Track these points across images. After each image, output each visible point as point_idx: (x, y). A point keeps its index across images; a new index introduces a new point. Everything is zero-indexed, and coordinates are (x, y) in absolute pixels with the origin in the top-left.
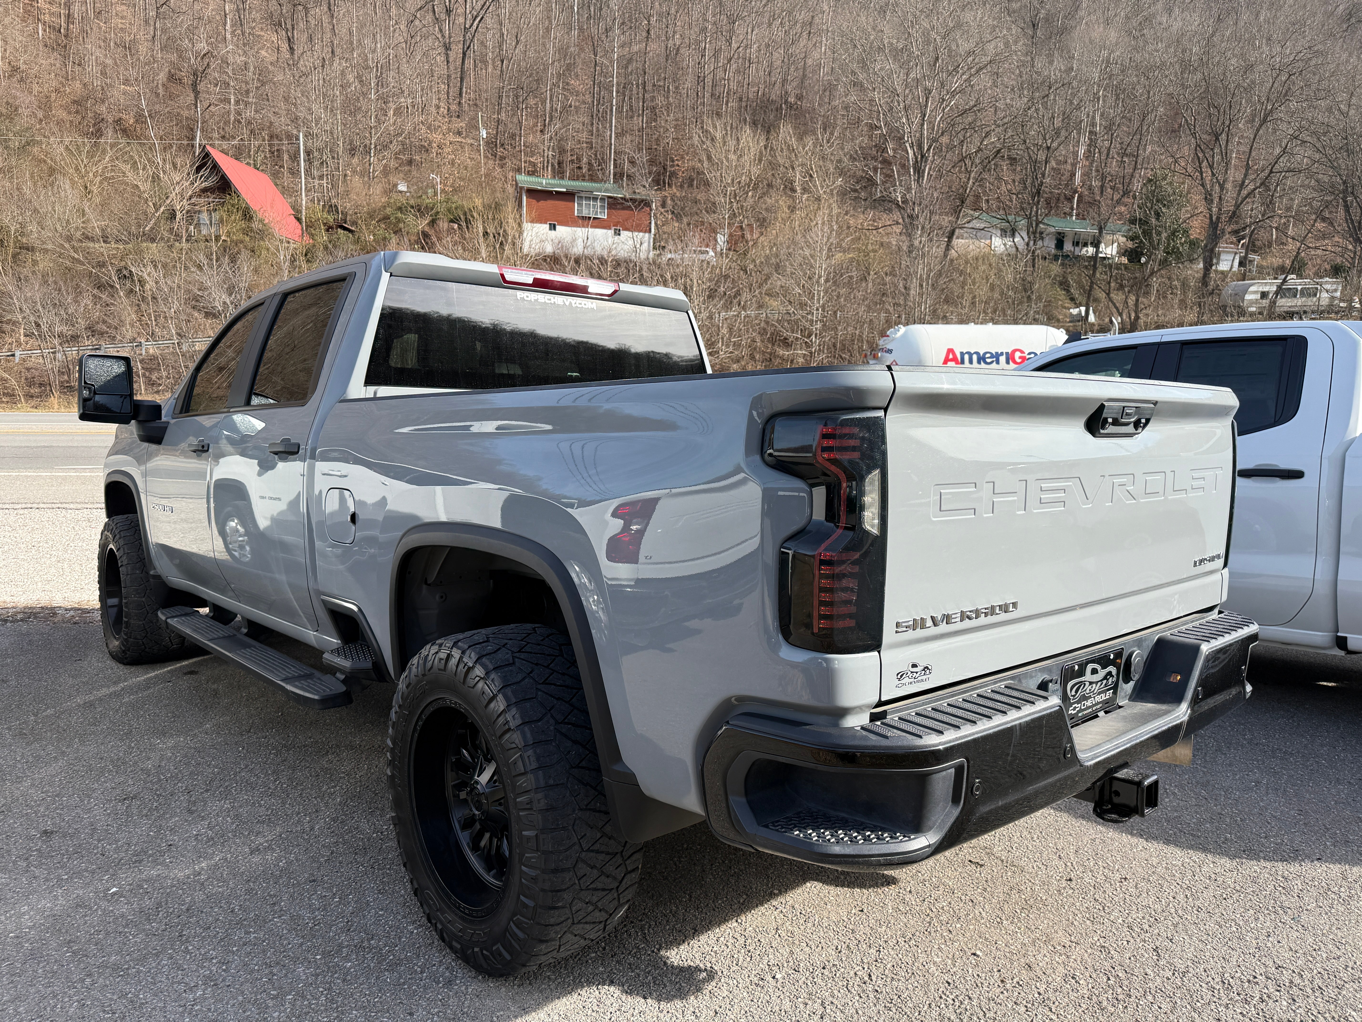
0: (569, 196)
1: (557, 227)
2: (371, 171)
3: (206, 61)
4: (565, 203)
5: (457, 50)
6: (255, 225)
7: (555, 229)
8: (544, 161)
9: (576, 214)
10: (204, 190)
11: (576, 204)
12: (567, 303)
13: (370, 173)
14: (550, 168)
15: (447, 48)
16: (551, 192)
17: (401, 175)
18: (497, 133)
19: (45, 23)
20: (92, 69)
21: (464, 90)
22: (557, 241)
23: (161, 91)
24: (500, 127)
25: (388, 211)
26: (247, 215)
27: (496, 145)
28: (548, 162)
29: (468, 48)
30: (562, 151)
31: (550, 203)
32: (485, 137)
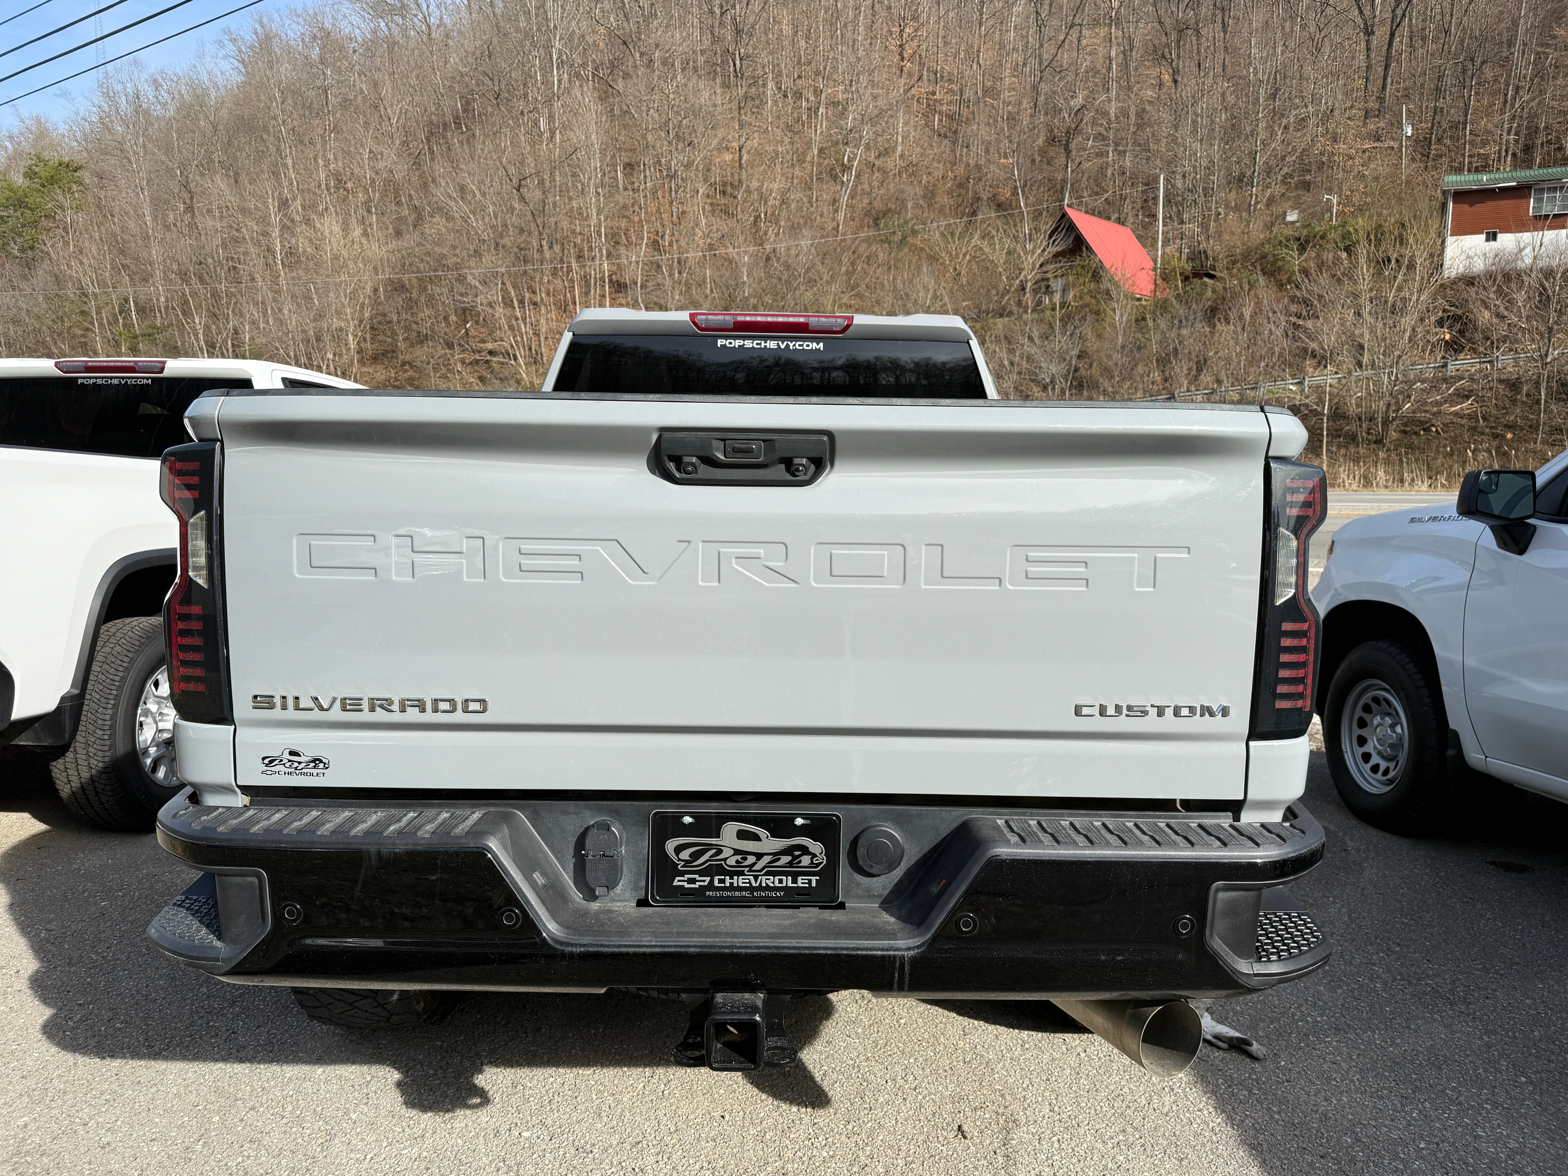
0: (1522, 191)
1: (1499, 236)
2: (1253, 203)
3: (1080, 115)
4: (1514, 201)
5: (1381, 33)
6: (1105, 285)
7: (1495, 239)
8: (1500, 150)
9: (1531, 214)
10: (1057, 255)
11: (1532, 200)
12: (783, 347)
13: (1250, 205)
14: (1509, 159)
15: (1369, 32)
16: (1494, 189)
17: (1290, 203)
18: (1433, 126)
19: (941, 113)
20: (977, 149)
21: (1389, 79)
22: (1492, 255)
23: (1038, 159)
24: (1436, 117)
25: (1267, 248)
26: (1096, 274)
27: (1430, 142)
28: (1507, 151)
29: (1398, 26)
30: (1533, 130)
31: (1490, 206)
32: (1409, 134)
